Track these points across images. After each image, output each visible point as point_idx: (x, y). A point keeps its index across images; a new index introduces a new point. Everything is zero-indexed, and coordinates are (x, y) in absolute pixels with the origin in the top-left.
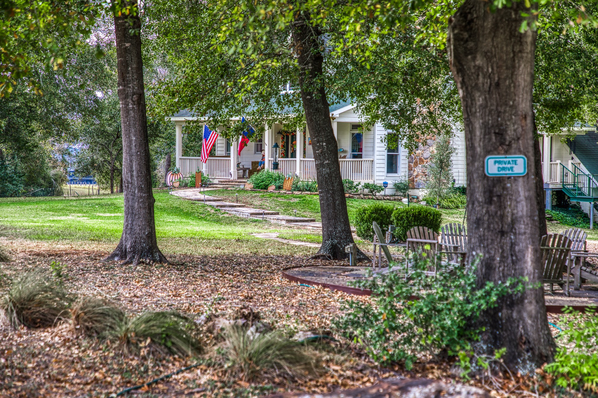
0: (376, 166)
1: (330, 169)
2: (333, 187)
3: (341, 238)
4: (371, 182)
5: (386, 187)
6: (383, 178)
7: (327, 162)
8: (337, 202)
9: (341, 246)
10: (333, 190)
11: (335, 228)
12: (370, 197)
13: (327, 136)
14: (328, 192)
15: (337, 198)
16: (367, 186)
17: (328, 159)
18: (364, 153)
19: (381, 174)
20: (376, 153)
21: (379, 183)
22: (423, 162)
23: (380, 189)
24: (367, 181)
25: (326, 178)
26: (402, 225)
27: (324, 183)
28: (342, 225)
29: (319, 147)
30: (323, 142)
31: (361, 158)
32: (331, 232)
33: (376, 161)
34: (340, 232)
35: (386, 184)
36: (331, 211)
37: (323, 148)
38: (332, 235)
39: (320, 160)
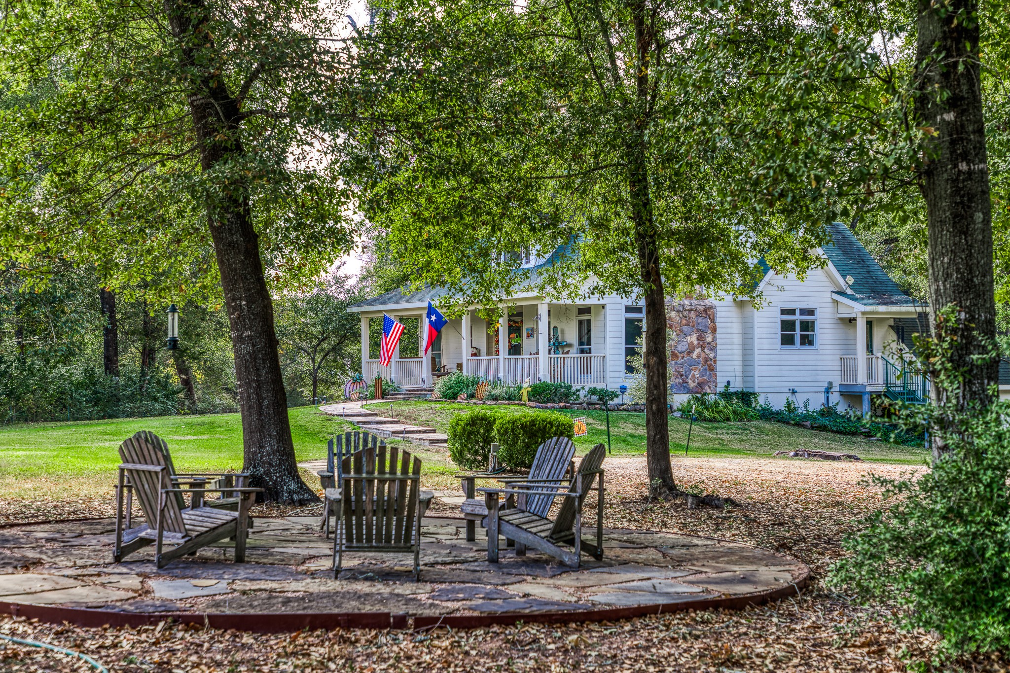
0: (609, 363)
1: (254, 346)
2: (259, 375)
3: (270, 464)
4: (600, 386)
5: (623, 393)
6: (620, 380)
7: (248, 333)
8: (266, 402)
9: (271, 479)
10: (258, 381)
11: (261, 447)
12: (597, 406)
13: (249, 290)
14: (248, 384)
15: (265, 395)
16: (593, 392)
17: (250, 329)
18: (593, 347)
19: (617, 374)
20: (609, 346)
21: (613, 387)
22: (677, 357)
23: (614, 395)
24: (593, 386)
25: (247, 361)
26: (506, 442)
27: (243, 369)
28: (274, 442)
29: (235, 309)
30: (241, 299)
31: (590, 353)
32: (255, 453)
33: (608, 358)
34: (269, 455)
35: (623, 389)
36: (255, 417)
37: (242, 310)
38: (254, 460)
39: (237, 330)
